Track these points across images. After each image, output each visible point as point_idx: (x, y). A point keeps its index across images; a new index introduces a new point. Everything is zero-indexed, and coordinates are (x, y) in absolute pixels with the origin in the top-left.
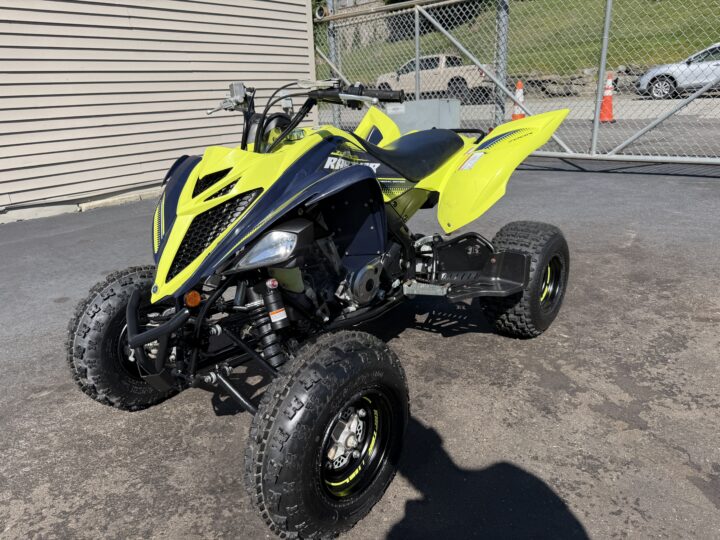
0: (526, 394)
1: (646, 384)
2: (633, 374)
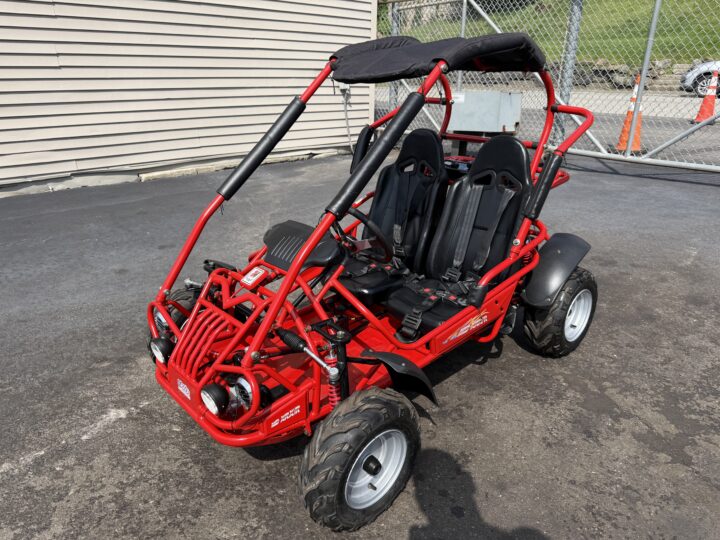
0: (568, 414)
1: (693, 417)
2: (682, 405)
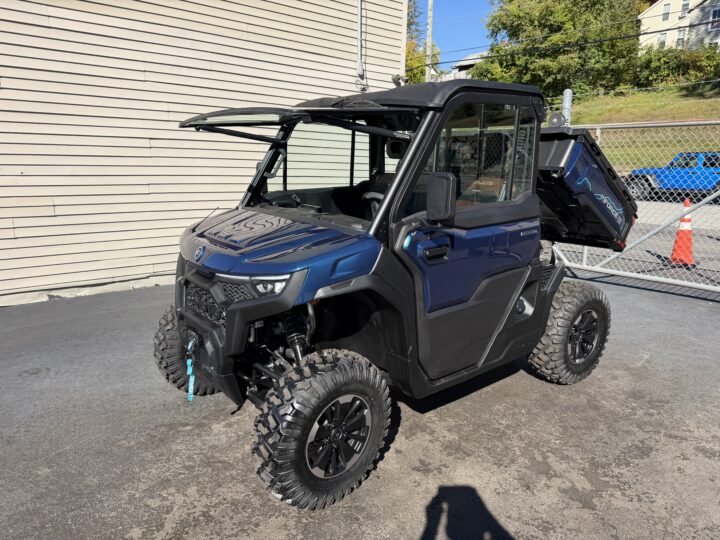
1: (606, 479)
2: (600, 471)
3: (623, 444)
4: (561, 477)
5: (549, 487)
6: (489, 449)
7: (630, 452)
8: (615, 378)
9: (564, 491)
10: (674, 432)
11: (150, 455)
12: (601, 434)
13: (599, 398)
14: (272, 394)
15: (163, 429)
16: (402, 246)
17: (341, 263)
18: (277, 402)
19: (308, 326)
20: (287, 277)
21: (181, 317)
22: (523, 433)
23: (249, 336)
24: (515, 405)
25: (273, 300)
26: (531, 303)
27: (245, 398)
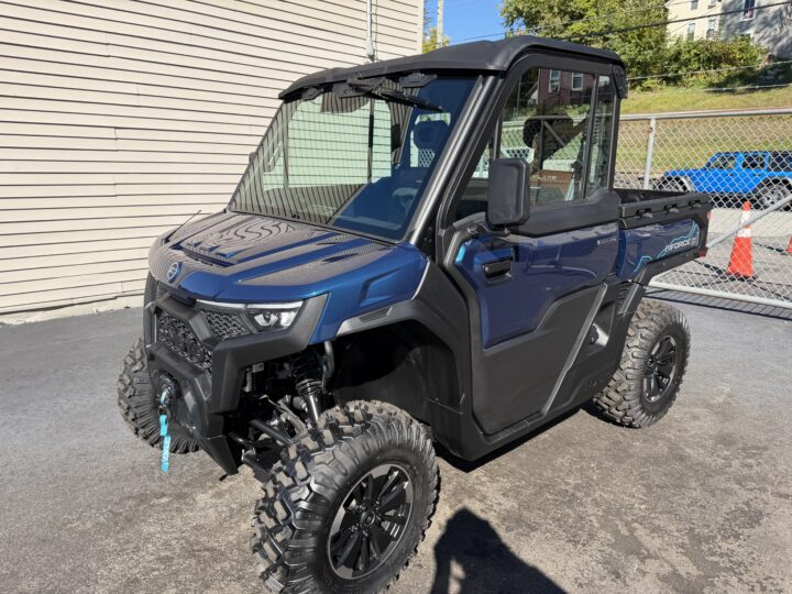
0: (599, 555)
1: (715, 559)
2: (704, 547)
3: (725, 508)
4: (656, 558)
5: (644, 573)
6: (559, 520)
7: (735, 519)
8: (695, 418)
9: (664, 579)
10: (783, 489)
11: (111, 541)
12: (694, 494)
13: (681, 445)
14: (279, 470)
15: (130, 503)
16: (454, 261)
17: (374, 283)
18: (287, 482)
19: (325, 368)
20: (299, 304)
21: (152, 357)
22: (597, 495)
23: (245, 385)
24: (581, 457)
25: (279, 337)
26: (606, 330)
27: (240, 463)
